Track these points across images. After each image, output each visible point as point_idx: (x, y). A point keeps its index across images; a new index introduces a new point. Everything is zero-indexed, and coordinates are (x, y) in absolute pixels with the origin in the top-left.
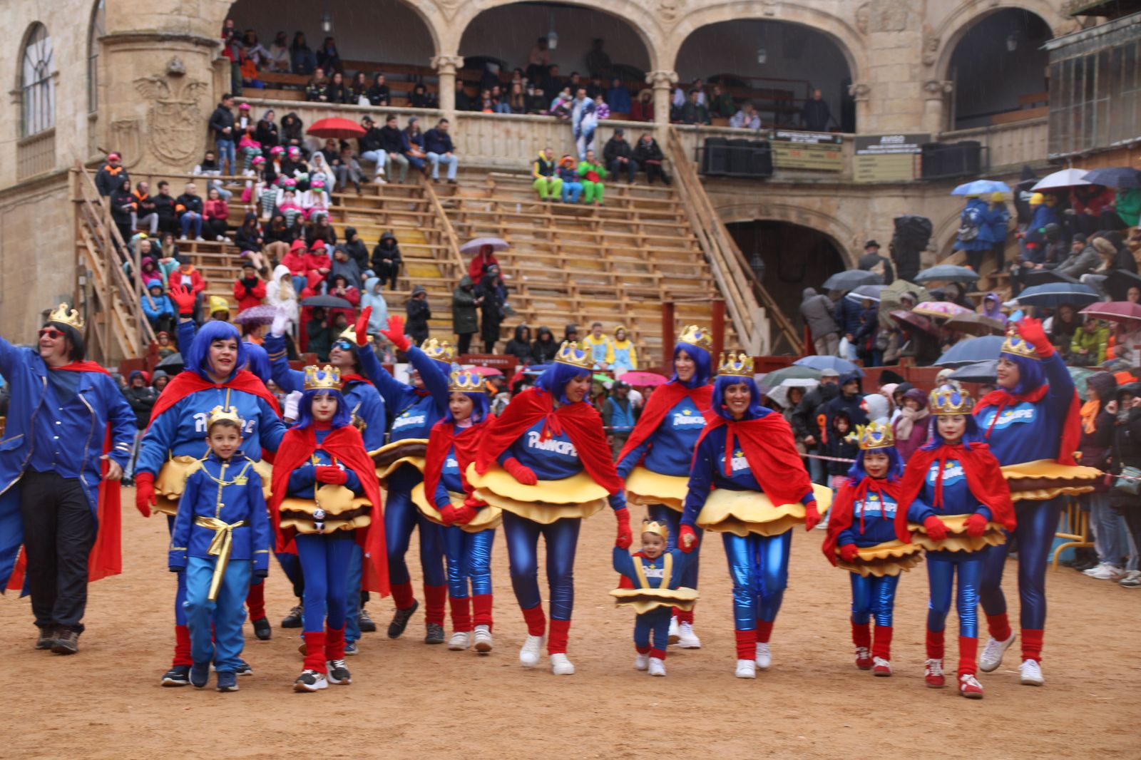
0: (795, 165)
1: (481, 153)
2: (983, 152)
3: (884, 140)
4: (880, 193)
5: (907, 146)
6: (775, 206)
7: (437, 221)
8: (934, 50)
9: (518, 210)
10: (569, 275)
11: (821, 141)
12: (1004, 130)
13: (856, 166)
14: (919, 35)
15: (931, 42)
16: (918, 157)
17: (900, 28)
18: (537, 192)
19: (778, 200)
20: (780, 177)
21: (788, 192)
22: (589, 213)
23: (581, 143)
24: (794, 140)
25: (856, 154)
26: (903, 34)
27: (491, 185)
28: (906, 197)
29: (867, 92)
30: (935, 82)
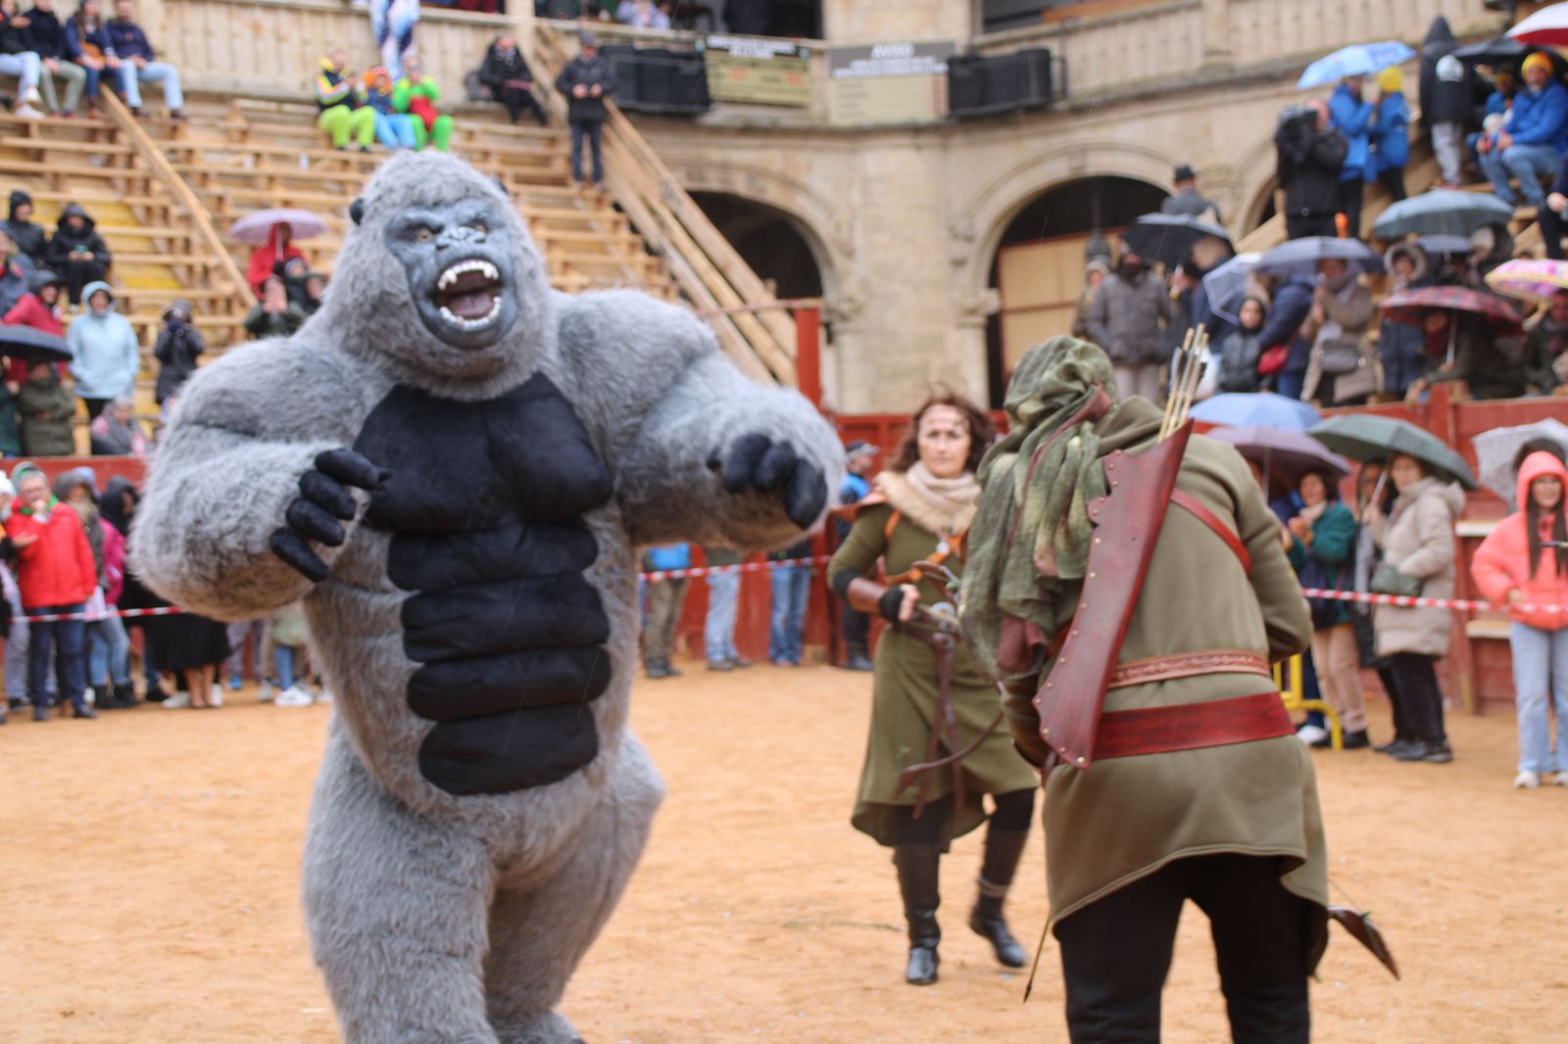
0: (739, 94)
1: (210, 65)
2: (1056, 67)
3: (877, 52)
4: (874, 143)
5: (916, 61)
6: (711, 165)
7: (156, 186)
9: (303, 168)
11: (778, 54)
12: (1092, 27)
13: (835, 96)
16: (942, 78)
18: (329, 137)
19: (716, 155)
20: (718, 115)
21: (733, 141)
23: (390, 48)
24: (735, 52)
25: (831, 76)
27: (239, 123)
28: (919, 148)
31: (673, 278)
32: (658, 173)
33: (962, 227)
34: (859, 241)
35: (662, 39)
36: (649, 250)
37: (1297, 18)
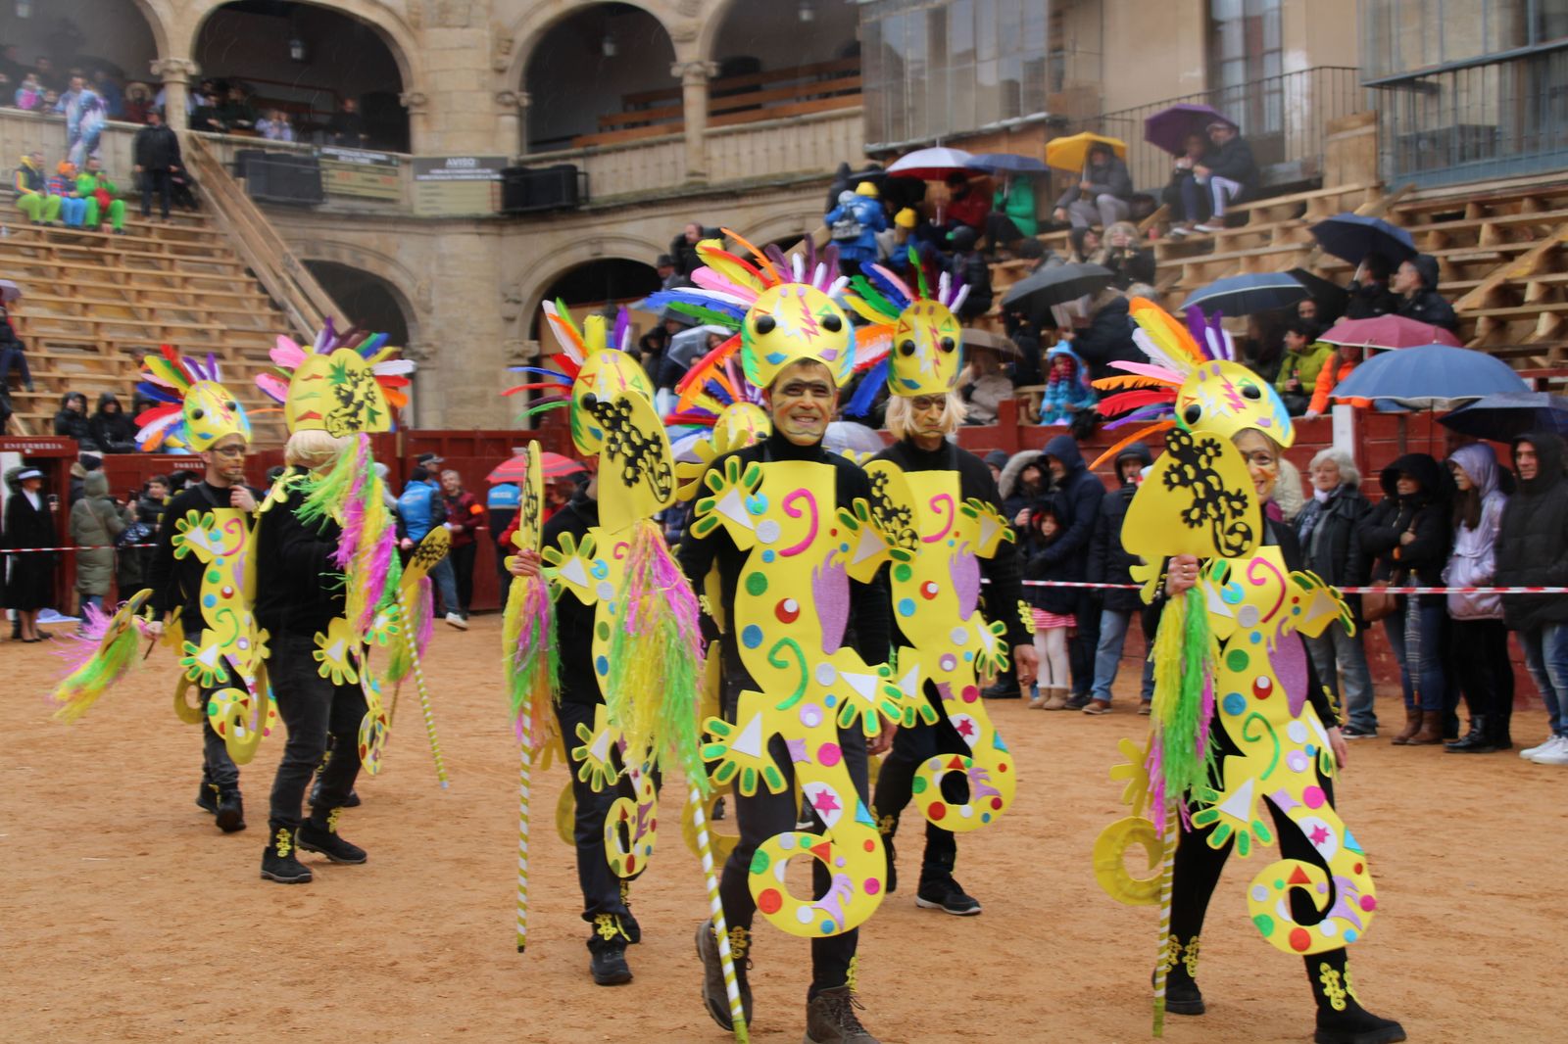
0: (346, 190)
2: (581, 179)
3: (449, 163)
4: (448, 229)
5: (479, 171)
6: (324, 242)
8: (507, 53)
9: (4, 237)
10: (97, 325)
11: (378, 162)
12: (607, 152)
13: (420, 194)
14: (487, 33)
15: (503, 43)
16: (498, 184)
17: (464, 23)
18: (25, 212)
19: (327, 235)
20: (330, 206)
21: (339, 225)
22: (103, 242)
24: (342, 159)
25: (415, 180)
26: (466, 31)
28: (480, 234)
29: (425, 103)
30: (510, 93)
31: (293, 326)
32: (281, 247)
33: (512, 293)
34: (435, 302)
35: (287, 148)
36: (276, 306)
37: (752, 152)
